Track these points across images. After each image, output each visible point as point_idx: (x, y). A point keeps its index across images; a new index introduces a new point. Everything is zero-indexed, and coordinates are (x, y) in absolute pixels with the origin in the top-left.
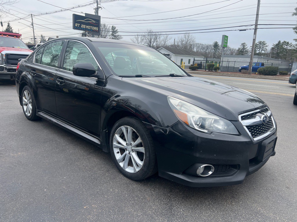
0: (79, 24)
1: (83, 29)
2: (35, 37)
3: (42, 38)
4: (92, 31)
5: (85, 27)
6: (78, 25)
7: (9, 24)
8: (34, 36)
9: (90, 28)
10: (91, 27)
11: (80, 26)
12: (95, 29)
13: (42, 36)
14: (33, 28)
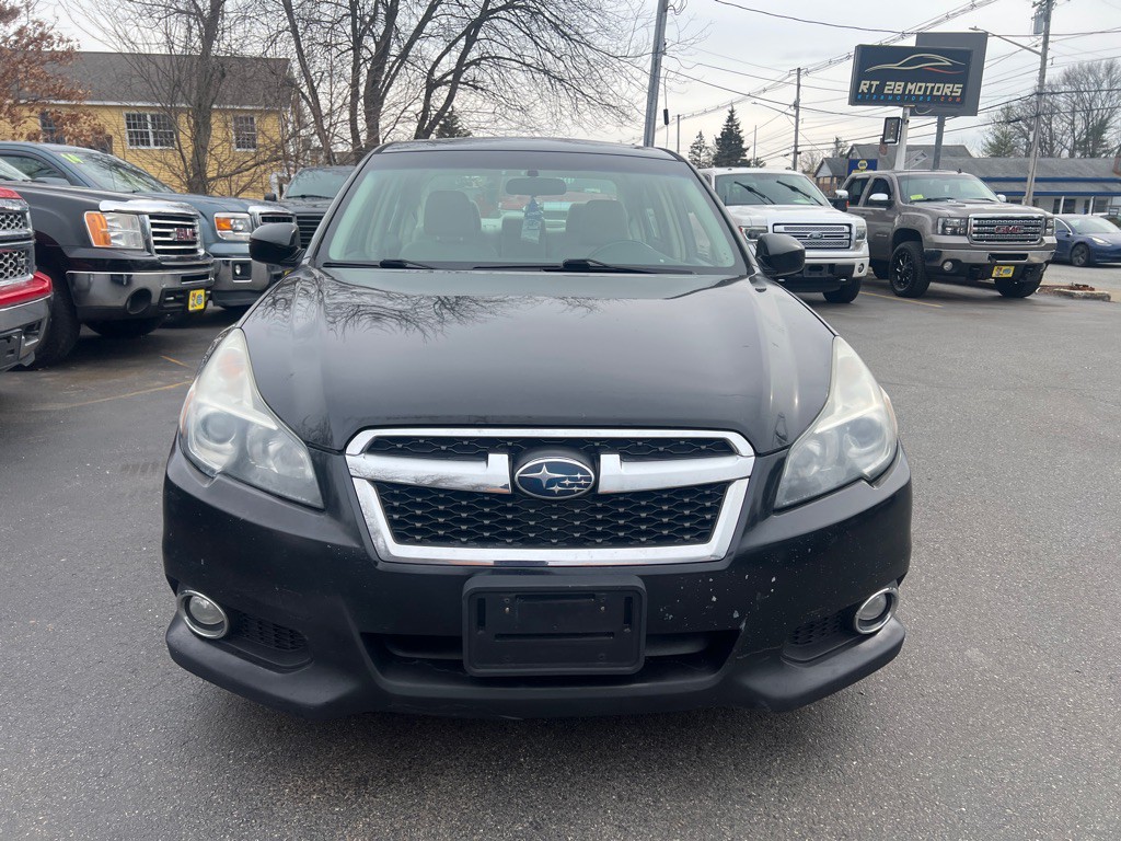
0: (875, 83)
1: (890, 98)
2: (799, 149)
3: (838, 148)
4: (932, 101)
5: (901, 88)
6: (871, 86)
7: (732, 112)
8: (796, 146)
9: (921, 93)
10: (930, 85)
11: (880, 88)
12: (948, 91)
13: (837, 141)
14: (797, 116)
